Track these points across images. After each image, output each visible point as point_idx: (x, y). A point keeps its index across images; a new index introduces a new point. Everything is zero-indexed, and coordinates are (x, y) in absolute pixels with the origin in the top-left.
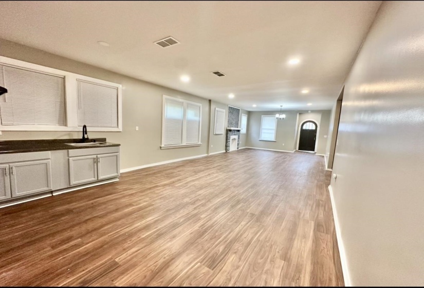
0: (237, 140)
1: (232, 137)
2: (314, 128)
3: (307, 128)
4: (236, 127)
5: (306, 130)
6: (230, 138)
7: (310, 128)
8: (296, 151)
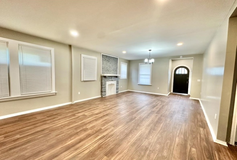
0: (115, 85)
1: (108, 83)
2: (186, 72)
3: (180, 73)
4: (115, 74)
5: (179, 75)
6: (105, 84)
7: (183, 73)
8: (171, 94)
